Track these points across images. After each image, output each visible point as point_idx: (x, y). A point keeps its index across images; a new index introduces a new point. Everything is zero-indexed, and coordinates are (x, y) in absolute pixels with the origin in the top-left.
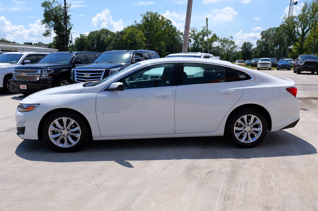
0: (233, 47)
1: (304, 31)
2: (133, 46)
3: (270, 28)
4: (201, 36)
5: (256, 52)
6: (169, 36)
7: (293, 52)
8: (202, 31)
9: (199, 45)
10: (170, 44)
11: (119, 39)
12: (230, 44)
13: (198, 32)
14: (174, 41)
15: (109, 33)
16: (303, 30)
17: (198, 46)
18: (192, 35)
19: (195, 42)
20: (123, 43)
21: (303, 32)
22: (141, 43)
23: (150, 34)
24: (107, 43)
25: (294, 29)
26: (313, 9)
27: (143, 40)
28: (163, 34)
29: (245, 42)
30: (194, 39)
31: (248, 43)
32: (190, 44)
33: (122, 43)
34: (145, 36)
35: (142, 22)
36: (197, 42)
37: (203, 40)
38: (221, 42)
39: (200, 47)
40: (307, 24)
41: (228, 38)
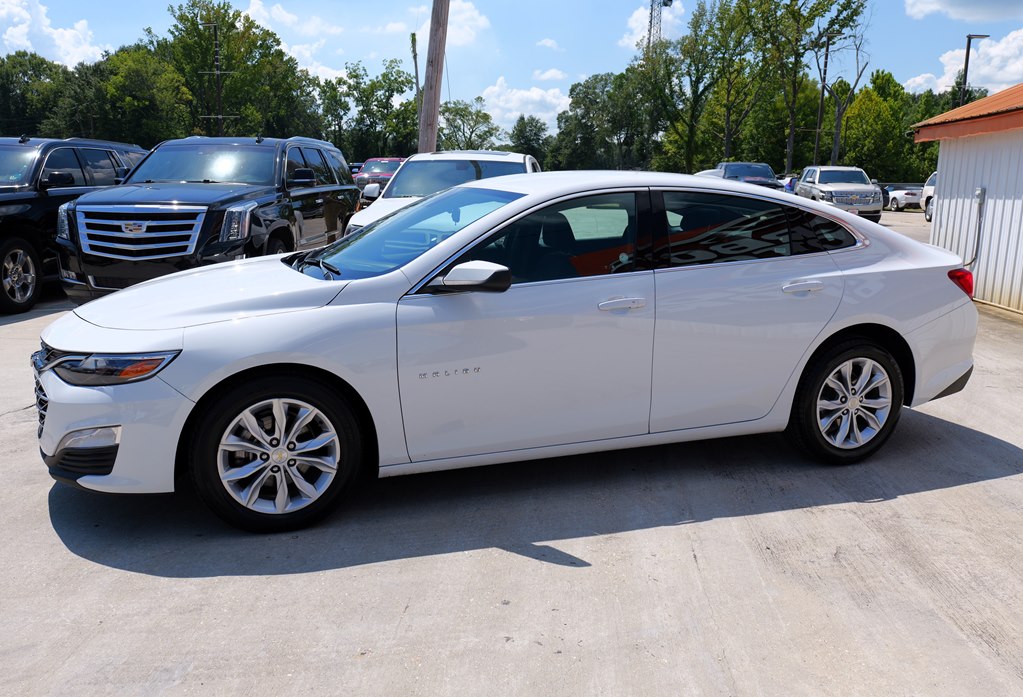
0: (485, 132)
1: (697, 88)
2: (144, 121)
3: (597, 76)
4: (380, 93)
5: (556, 150)
6: (275, 87)
7: (666, 153)
8: (385, 76)
9: (377, 124)
10: (277, 115)
11: (90, 93)
12: (477, 123)
13: (370, 78)
14: (288, 106)
15: (44, 70)
16: (695, 85)
17: (373, 124)
18: (349, 87)
19: (363, 112)
20: (108, 107)
21: (695, 92)
22: (173, 109)
23: (206, 78)
24: (39, 106)
25: (670, 83)
26: (722, 23)
27: (180, 99)
28: (252, 80)
29: (522, 118)
30: (358, 101)
31: (532, 119)
32: (345, 119)
33: (101, 108)
34: (187, 84)
35: (172, 33)
36: (367, 111)
37: (387, 105)
38: (447, 114)
39: (378, 129)
40: (705, 66)
41: (468, 102)
